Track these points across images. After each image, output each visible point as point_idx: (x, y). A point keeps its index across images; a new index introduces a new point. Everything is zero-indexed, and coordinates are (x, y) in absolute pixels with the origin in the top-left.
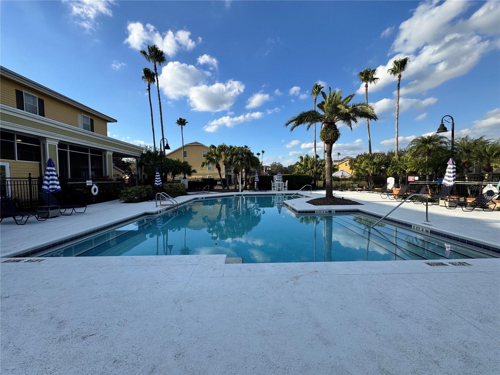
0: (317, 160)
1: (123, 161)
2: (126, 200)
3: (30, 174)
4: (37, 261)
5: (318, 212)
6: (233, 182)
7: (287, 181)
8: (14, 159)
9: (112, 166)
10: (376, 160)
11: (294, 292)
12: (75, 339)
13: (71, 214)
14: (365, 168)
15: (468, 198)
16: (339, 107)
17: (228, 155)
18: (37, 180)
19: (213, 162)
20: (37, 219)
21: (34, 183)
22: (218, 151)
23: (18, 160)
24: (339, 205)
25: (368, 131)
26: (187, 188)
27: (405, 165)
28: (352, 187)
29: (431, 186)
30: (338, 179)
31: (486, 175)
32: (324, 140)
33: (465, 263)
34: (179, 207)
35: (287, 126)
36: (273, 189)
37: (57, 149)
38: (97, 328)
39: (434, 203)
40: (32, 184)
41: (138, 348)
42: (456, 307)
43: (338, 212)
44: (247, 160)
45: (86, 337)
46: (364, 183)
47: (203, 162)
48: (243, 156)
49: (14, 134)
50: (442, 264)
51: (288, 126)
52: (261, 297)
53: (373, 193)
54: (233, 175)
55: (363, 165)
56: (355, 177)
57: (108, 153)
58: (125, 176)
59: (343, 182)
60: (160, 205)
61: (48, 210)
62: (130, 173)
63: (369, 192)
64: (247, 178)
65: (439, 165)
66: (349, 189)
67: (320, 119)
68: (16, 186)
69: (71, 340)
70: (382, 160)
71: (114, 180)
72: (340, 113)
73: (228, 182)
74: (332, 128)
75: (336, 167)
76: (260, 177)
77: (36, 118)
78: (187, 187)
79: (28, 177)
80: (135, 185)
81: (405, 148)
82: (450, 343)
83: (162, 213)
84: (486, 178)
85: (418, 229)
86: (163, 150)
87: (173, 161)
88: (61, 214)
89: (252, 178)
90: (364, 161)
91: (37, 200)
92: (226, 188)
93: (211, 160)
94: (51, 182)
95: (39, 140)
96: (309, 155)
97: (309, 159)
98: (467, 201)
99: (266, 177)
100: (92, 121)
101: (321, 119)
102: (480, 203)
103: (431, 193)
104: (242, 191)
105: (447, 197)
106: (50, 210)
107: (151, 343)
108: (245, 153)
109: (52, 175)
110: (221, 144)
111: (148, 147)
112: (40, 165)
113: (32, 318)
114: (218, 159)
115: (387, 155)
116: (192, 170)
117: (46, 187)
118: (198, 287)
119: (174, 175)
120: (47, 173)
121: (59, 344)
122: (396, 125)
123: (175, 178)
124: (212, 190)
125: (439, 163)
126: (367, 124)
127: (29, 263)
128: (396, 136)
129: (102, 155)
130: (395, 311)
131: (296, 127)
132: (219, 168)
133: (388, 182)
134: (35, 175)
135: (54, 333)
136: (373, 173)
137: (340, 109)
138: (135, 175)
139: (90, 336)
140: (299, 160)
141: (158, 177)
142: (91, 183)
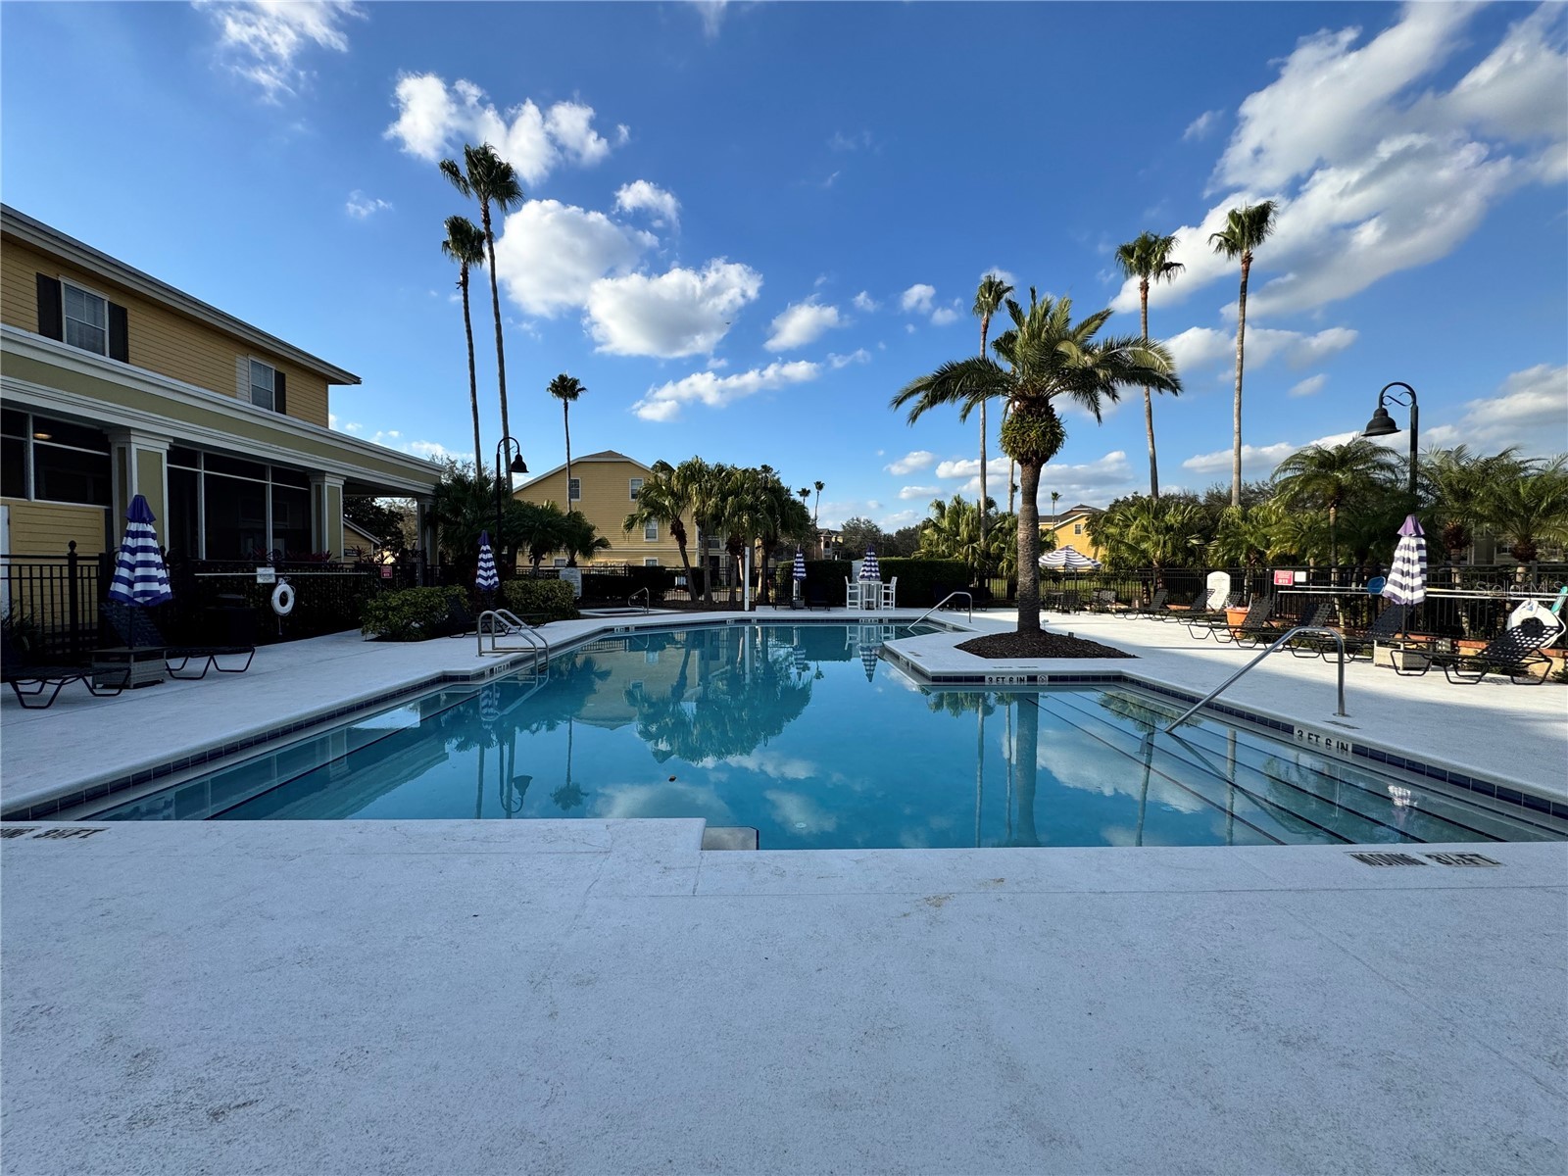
0: (987, 515)
1: (379, 508)
2: (384, 631)
3: (72, 545)
4: (77, 833)
5: (994, 679)
6: (724, 578)
7: (894, 579)
8: (23, 494)
9: (342, 522)
10: (1174, 516)
11: (932, 952)
12: (187, 1117)
13: (203, 676)
14: (1138, 543)
15: (1461, 643)
16: (1062, 349)
17: (709, 494)
18: (97, 563)
19: (663, 516)
20: (91, 690)
21: (85, 575)
22: (678, 481)
23: (36, 498)
24: (1060, 657)
25: (1148, 426)
26: (580, 595)
27: (1265, 536)
28: (1098, 601)
29: (1346, 602)
30: (1054, 575)
31: (1520, 570)
32: (1013, 452)
33: (1477, 856)
34: (551, 656)
35: (898, 405)
36: (851, 604)
37: (165, 465)
38: (265, 1079)
39: (1357, 657)
40: (79, 576)
41: (403, 1152)
42: (1466, 1010)
43: (1059, 680)
44: (771, 510)
45: (223, 1113)
46: (1135, 588)
47: (633, 515)
48: (758, 498)
49: (26, 416)
50: (1404, 860)
51: (901, 406)
52: (820, 970)
53: (1163, 620)
54: (722, 553)
55: (1133, 531)
56: (1107, 571)
57: (329, 481)
58: (383, 556)
59: (1070, 585)
60: (491, 650)
61: (128, 661)
62: (397, 546)
63: (1150, 618)
64: (767, 568)
65: (1372, 537)
66: (1088, 608)
67: (1002, 386)
68: (26, 583)
69: (171, 1124)
70: (1190, 518)
71: (345, 566)
72: (1063, 369)
73: (707, 578)
74: (1040, 415)
75: (1048, 538)
76: (808, 566)
77: (102, 365)
78: (578, 591)
79: (66, 555)
80: (412, 584)
81: (1260, 483)
82: (1464, 1142)
83: (496, 676)
84: (1519, 579)
85: (1314, 738)
86: (504, 475)
87: (535, 509)
88: (171, 674)
89: (783, 569)
90: (1135, 518)
91: (95, 627)
92: (702, 598)
93: (655, 509)
94: (139, 572)
95: (106, 436)
96: (965, 498)
97: (964, 509)
98: (1459, 651)
99: (828, 565)
100: (280, 379)
101: (1005, 385)
102: (1502, 660)
103: (1345, 623)
104: (752, 608)
105: (1399, 636)
106: (135, 661)
107: (450, 1136)
108: (765, 488)
109: (145, 549)
110: (689, 459)
111: (459, 465)
112: (109, 515)
113: (40, 1040)
114: (678, 507)
115: (1203, 504)
116: (596, 539)
117: (122, 588)
118: (610, 932)
119: (537, 555)
120: (129, 542)
121: (128, 1138)
122: (1236, 411)
123: (542, 563)
124: (658, 602)
125: (1372, 531)
126: (1146, 405)
127: (49, 841)
128: (1235, 444)
129: (309, 487)
130: (1268, 1025)
131: (928, 410)
132: (680, 534)
133: (1209, 586)
134: (91, 545)
135: (113, 1094)
136: (1165, 557)
137: (1065, 357)
138: (414, 553)
139: (238, 1106)
140: (933, 514)
141: (486, 561)
142: (270, 575)
